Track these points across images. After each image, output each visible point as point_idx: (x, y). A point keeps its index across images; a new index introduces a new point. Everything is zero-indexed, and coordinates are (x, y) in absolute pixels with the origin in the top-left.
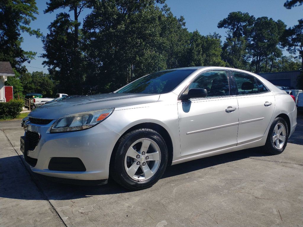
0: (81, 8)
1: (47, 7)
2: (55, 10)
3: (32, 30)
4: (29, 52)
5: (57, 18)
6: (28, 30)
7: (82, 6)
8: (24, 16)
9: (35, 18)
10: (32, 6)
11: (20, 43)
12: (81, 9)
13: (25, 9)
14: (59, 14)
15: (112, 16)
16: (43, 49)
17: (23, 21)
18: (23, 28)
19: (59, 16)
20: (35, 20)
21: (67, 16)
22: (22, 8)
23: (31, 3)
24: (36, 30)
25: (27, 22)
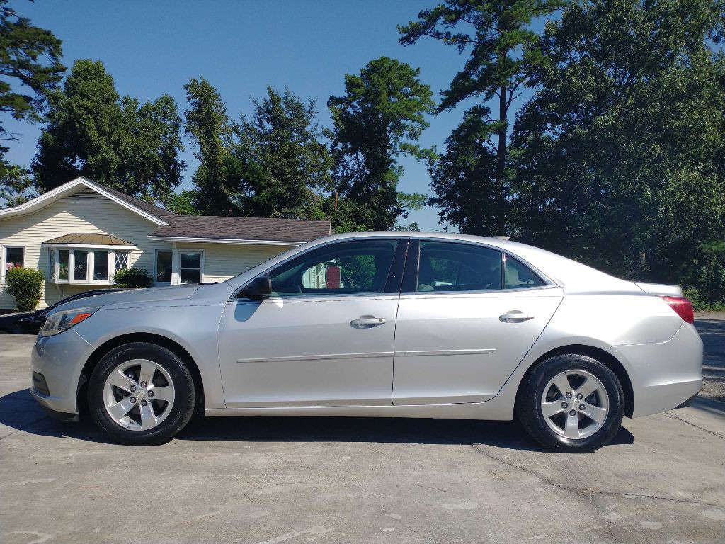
0: (513, 90)
1: (442, 99)
2: (458, 104)
3: (420, 149)
4: (412, 194)
5: (464, 118)
6: (413, 150)
7: (514, 85)
8: (408, 122)
9: (427, 125)
10: (421, 102)
11: (397, 178)
12: (512, 92)
13: (409, 109)
14: (469, 110)
15: (582, 97)
16: (430, 187)
17: (407, 133)
18: (405, 148)
19: (470, 113)
20: (427, 128)
21: (484, 111)
22: (402, 109)
23: (423, 94)
24: (429, 148)
25: (414, 135)
